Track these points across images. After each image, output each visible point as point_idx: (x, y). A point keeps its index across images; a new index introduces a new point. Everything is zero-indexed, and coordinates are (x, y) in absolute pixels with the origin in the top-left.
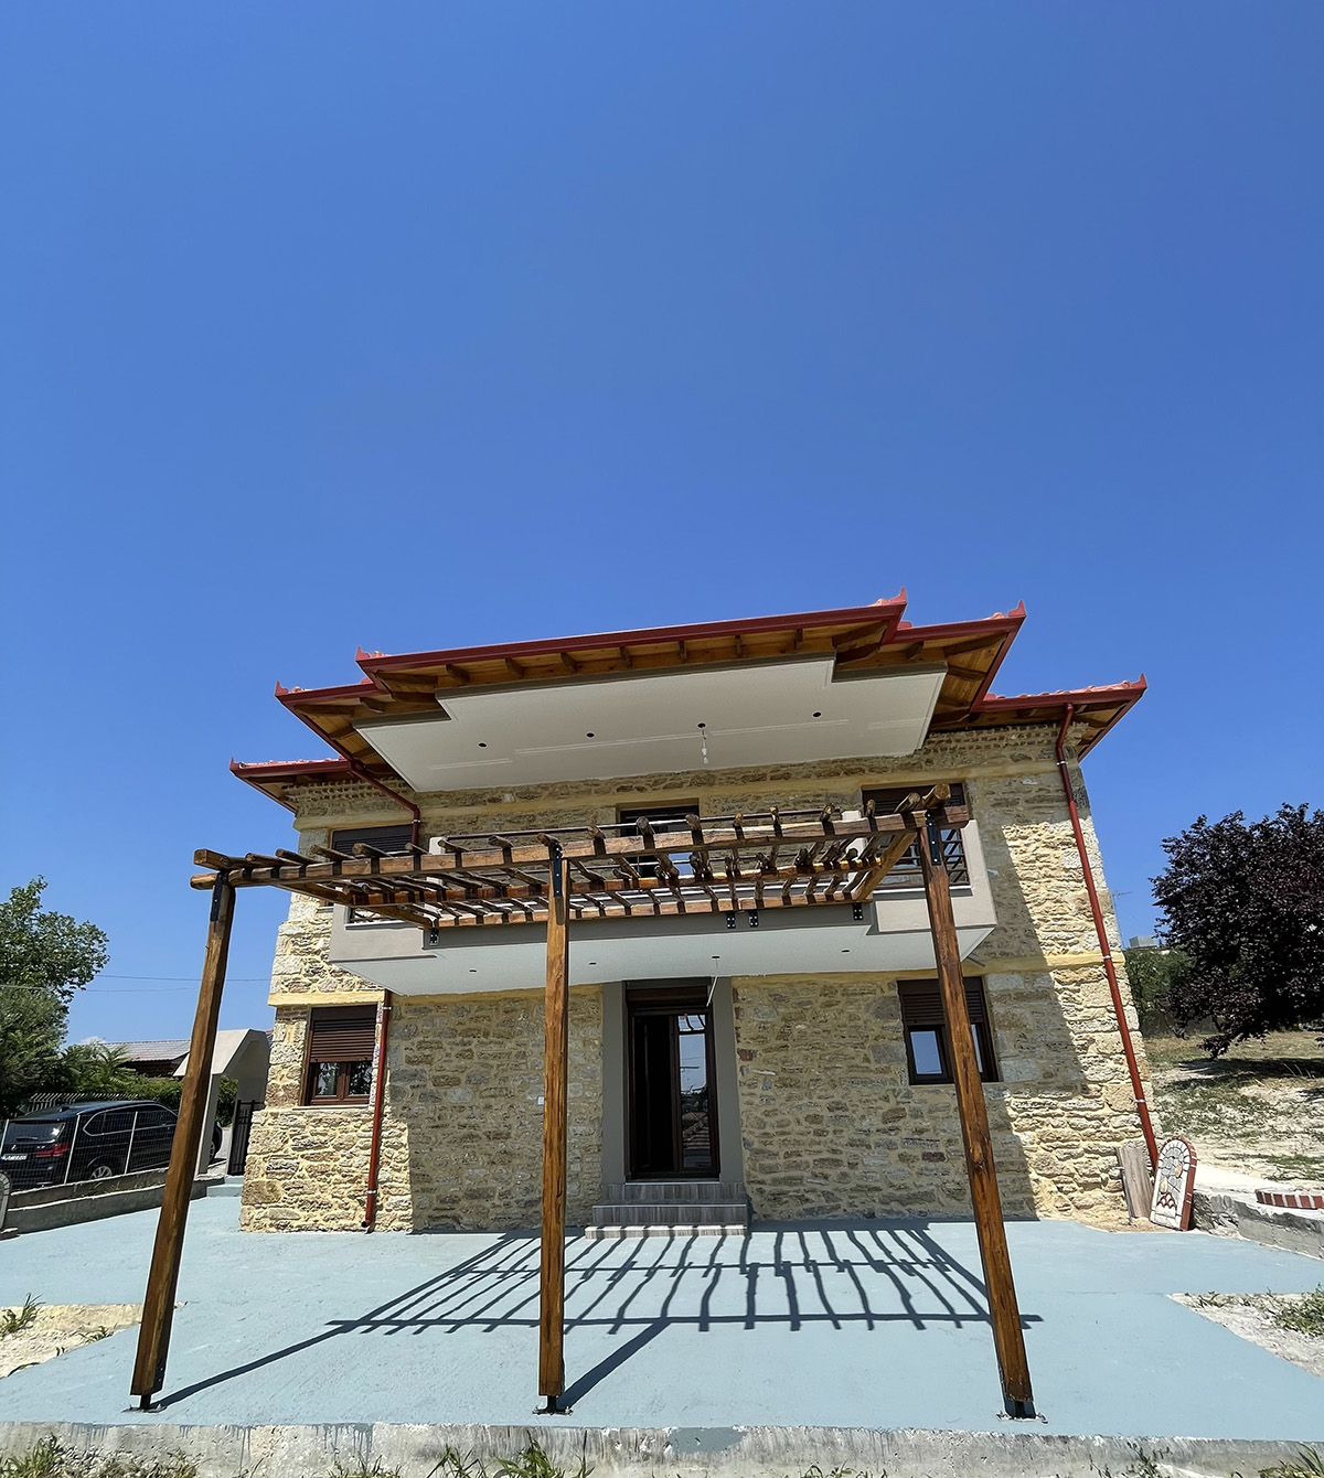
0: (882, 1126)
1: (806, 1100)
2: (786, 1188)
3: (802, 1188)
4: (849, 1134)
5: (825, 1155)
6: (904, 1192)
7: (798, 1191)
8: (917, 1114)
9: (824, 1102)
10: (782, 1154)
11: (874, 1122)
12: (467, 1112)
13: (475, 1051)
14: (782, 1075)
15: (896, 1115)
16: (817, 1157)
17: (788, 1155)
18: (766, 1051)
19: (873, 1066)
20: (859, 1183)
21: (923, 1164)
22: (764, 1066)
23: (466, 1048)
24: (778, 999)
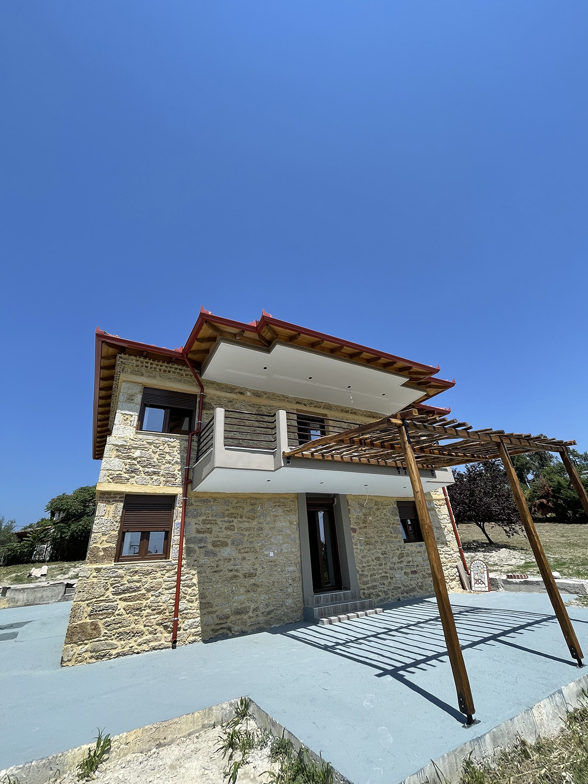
0: (398, 561)
1: (375, 550)
2: (372, 591)
3: (378, 590)
4: (389, 565)
5: (383, 574)
6: (408, 588)
7: (376, 592)
8: (408, 555)
9: (380, 551)
10: (369, 575)
11: (396, 559)
12: (232, 562)
13: (235, 526)
14: (366, 539)
15: (401, 556)
16: (380, 576)
17: (371, 576)
18: (360, 529)
19: (393, 535)
20: (395, 585)
21: (411, 576)
22: (359, 536)
23: (231, 524)
24: (362, 505)
